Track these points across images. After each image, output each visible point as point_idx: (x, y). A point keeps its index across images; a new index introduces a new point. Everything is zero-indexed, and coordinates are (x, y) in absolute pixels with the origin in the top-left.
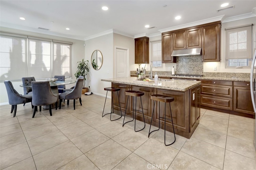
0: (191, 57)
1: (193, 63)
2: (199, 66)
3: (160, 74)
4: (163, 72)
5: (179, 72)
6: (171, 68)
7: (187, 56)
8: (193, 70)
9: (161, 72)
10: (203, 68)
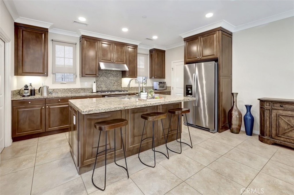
0: (112, 72)
1: (113, 78)
2: (119, 82)
3: (72, 93)
4: (76, 89)
5: (99, 88)
6: (91, 84)
7: (108, 71)
8: (113, 85)
9: (74, 89)
10: (121, 84)
